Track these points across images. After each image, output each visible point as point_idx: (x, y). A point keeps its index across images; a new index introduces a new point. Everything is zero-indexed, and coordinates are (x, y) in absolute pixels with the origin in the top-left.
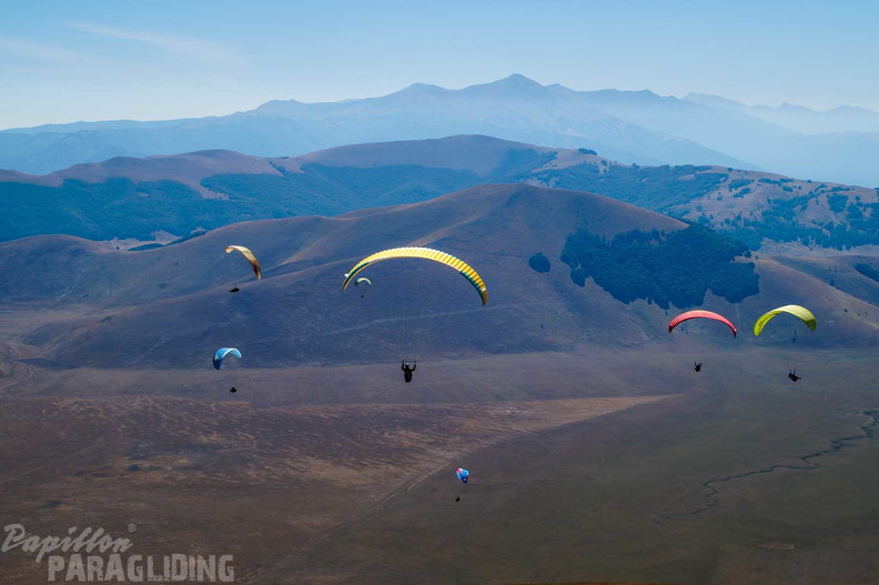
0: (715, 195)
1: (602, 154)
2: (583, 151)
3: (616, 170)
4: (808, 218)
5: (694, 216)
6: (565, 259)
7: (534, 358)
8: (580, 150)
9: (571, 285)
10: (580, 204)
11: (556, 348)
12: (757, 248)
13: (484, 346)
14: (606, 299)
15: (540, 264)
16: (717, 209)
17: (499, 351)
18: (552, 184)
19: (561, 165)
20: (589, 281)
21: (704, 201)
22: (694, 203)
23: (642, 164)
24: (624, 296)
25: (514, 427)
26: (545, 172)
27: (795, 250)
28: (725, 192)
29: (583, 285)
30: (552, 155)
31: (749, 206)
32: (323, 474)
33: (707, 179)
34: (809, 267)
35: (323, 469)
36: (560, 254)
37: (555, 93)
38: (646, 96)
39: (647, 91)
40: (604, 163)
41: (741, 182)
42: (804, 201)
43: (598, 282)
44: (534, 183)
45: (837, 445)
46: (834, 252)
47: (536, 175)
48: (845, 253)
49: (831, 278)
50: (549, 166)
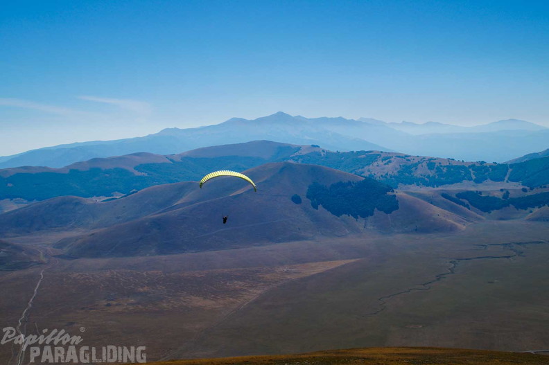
0: (375, 164)
1: (322, 147)
2: (313, 146)
3: (329, 154)
4: (418, 173)
5: (367, 174)
6: (308, 197)
7: (296, 244)
8: (312, 145)
9: (311, 209)
10: (314, 171)
11: (306, 239)
12: (396, 188)
13: (272, 239)
14: (329, 215)
15: (296, 200)
16: (377, 171)
17: (279, 241)
18: (300, 162)
19: (304, 153)
20: (320, 207)
21: (371, 167)
22: (366, 168)
23: (341, 151)
24: (337, 212)
25: (289, 277)
26: (296, 156)
27: (414, 188)
28: (380, 163)
29: (317, 209)
30: (299, 148)
31: (391, 169)
32: (199, 304)
33: (371, 157)
34: (420, 196)
35: (198, 301)
36: (305, 194)
37: (298, 121)
38: (340, 121)
39: (340, 117)
40: (323, 151)
41: (387, 157)
42: (416, 165)
43: (325, 207)
44: (291, 161)
45: (439, 278)
46: (430, 188)
47: (293, 158)
48: (436, 189)
49: (431, 200)
50: (298, 154)
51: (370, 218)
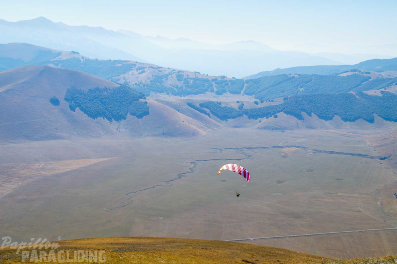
0: (130, 73)
1: (82, 54)
2: (73, 52)
3: (88, 61)
4: (170, 83)
5: (122, 82)
6: (66, 99)
8: (72, 52)
9: (69, 111)
10: (73, 75)
11: (63, 138)
12: (148, 95)
13: (29, 138)
14: (85, 117)
15: (55, 102)
16: (132, 79)
17: (36, 140)
18: (59, 67)
19: (64, 58)
20: (77, 109)
21: (126, 75)
22: (122, 76)
23: (100, 59)
24: (93, 115)
25: (43, 173)
26: (56, 61)
27: (164, 97)
28: (135, 72)
29: (74, 110)
30: (59, 54)
31: (144, 78)
33: (128, 66)
34: (168, 103)
36: (64, 97)
38: (101, 31)
39: (101, 27)
40: (83, 58)
41: (142, 68)
42: (167, 76)
43: (81, 109)
44: (52, 65)
45: (180, 176)
46: (178, 97)
47: (52, 62)
48: (183, 98)
49: (178, 108)
50: (57, 58)
51: (123, 121)
